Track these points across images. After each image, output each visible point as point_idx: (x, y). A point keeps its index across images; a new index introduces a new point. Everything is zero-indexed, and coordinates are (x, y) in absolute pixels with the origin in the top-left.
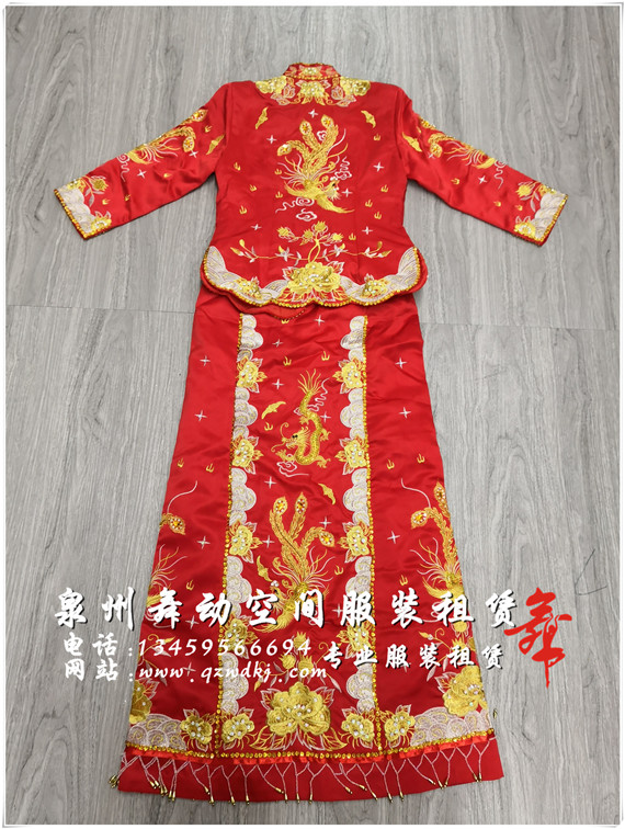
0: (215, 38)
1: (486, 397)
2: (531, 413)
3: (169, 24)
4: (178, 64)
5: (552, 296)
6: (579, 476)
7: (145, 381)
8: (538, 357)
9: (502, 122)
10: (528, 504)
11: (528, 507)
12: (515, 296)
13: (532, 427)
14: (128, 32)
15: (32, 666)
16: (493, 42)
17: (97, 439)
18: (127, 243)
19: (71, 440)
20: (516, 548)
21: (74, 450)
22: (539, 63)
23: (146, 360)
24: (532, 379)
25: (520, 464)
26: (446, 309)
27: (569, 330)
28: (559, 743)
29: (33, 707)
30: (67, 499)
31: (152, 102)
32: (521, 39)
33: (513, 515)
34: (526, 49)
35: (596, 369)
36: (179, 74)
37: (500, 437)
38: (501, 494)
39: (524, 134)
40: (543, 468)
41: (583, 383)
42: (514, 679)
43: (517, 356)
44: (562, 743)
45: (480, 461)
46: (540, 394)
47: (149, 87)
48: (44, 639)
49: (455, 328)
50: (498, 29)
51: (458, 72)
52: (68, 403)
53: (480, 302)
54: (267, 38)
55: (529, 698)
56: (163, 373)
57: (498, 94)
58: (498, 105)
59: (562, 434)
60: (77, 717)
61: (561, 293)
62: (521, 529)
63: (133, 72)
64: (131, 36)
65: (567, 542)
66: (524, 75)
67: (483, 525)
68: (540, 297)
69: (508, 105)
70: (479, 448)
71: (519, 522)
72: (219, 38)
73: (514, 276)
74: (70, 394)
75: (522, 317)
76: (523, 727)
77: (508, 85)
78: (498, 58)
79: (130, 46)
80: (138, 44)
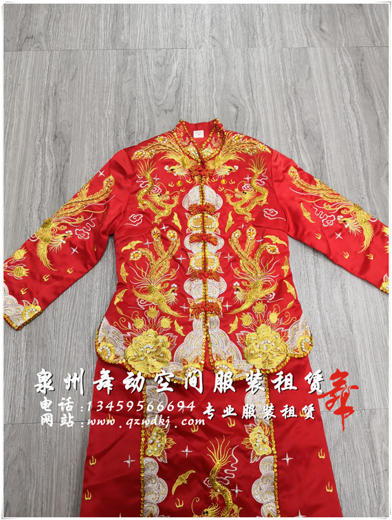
0: (100, 121)
3: (56, 112)
4: (66, 150)
9: (367, 188)
14: (19, 121)
16: (349, 108)
18: (23, 345)
31: (43, 191)
32: (373, 102)
34: (379, 112)
36: (67, 160)
47: (40, 175)
50: (352, 95)
51: (321, 139)
54: (147, 118)
57: (359, 159)
58: (361, 170)
63: (24, 161)
64: (22, 124)
69: (370, 172)
72: (103, 121)
77: (367, 150)
78: (355, 123)
79: (21, 135)
80: (28, 131)
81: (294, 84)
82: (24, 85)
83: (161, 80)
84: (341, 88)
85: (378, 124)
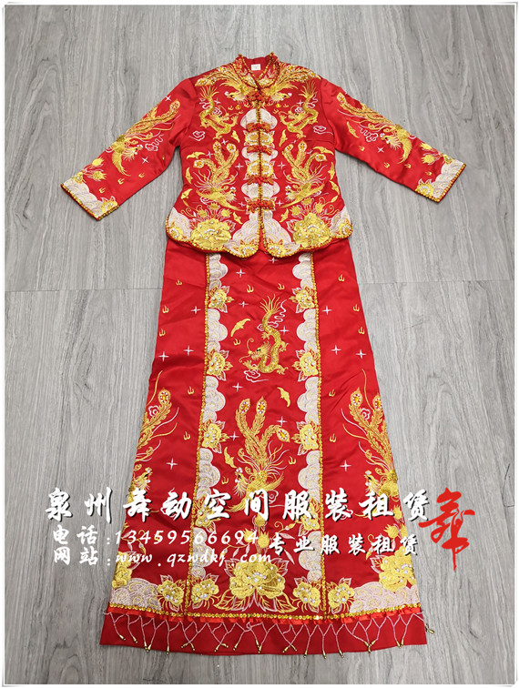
0: (165, 57)
1: (414, 343)
2: (453, 354)
3: (126, 49)
4: (136, 81)
5: (463, 255)
6: (498, 405)
7: (125, 348)
8: (455, 306)
9: (409, 113)
10: (457, 432)
11: (457, 435)
12: (431, 256)
13: (456, 366)
14: (93, 57)
15: (43, 603)
16: (396, 47)
17: (87, 401)
18: (103, 233)
19: (65, 403)
20: (451, 471)
21: (69, 413)
22: (434, 61)
23: (125, 331)
24: (451, 326)
25: (448, 398)
26: (375, 271)
27: (479, 282)
28: (502, 637)
29: (46, 639)
30: (65, 455)
31: (116, 114)
32: (419, 42)
33: (446, 442)
34: (423, 51)
35: (504, 314)
36: (137, 90)
37: (430, 376)
38: (434, 425)
39: (428, 121)
40: (467, 400)
41: (495, 326)
42: (459, 585)
43: (438, 307)
44: (504, 637)
45: (414, 398)
46: (460, 337)
47: (113, 101)
48: (52, 579)
49: (384, 287)
50: (398, 36)
51: (369, 73)
52: (61, 373)
53: (403, 264)
54: (208, 55)
55: (473, 599)
56: (140, 340)
57: (403, 90)
58: (404, 98)
59: (481, 371)
60: (85, 646)
61: (470, 252)
62: (454, 454)
63: (99, 90)
64: (95, 60)
65: (493, 462)
66: (424, 72)
67: (422, 453)
68: (453, 255)
69: (412, 99)
70: (413, 387)
71: (451, 448)
72: (169, 58)
73: (429, 240)
74: (62, 364)
75: (439, 274)
76: (470, 626)
77: (411, 82)
78: (401, 60)
79: (95, 68)
80: (101, 66)
81: (345, 27)
82: (96, 28)
83: (221, 23)
84: (389, 30)
85: (422, 60)
